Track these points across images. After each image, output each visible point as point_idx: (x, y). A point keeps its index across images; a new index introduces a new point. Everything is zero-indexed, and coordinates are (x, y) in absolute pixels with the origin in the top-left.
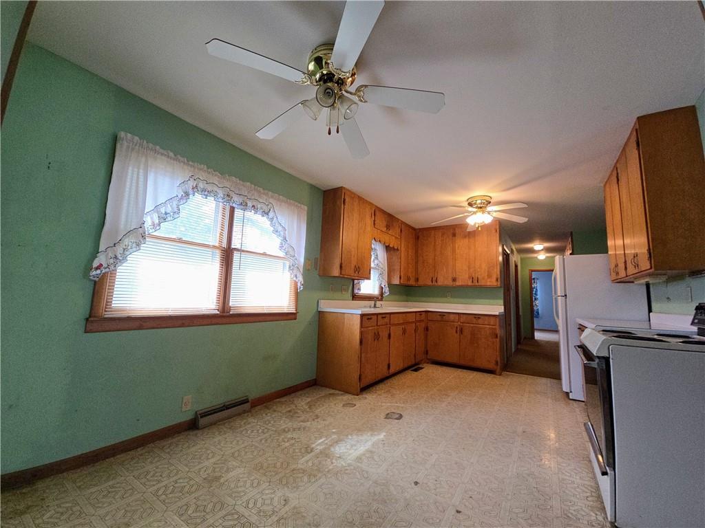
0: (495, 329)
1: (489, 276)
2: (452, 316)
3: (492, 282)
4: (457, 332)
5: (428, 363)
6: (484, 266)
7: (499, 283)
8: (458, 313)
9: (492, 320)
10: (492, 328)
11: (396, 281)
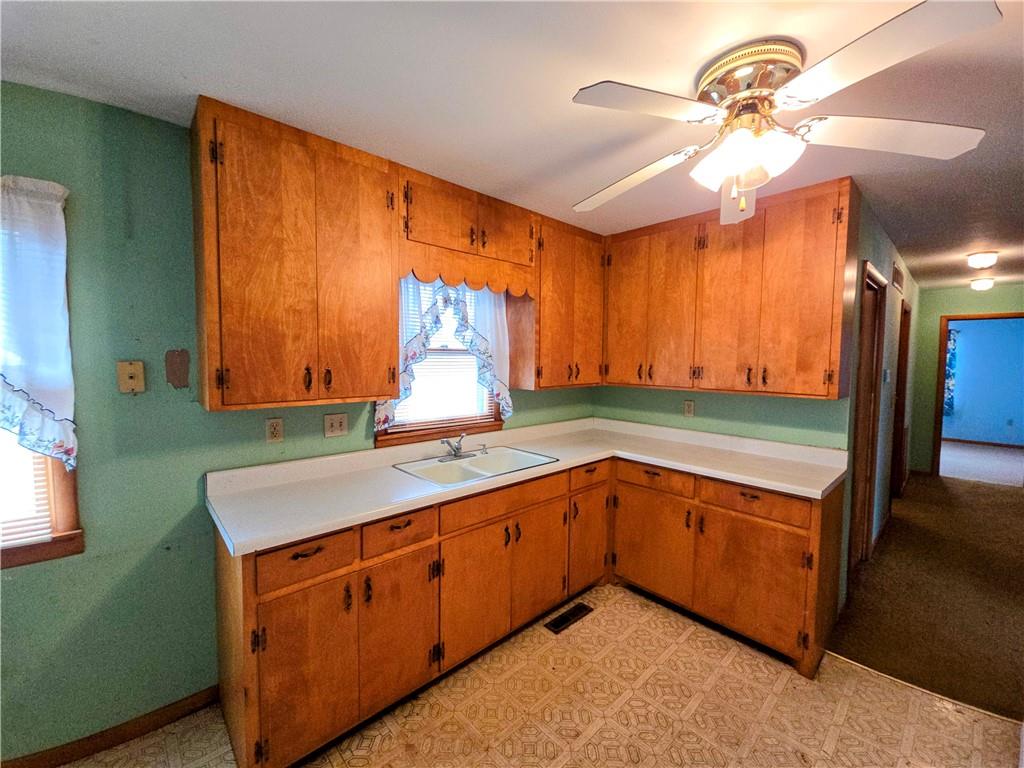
0: (806, 539)
1: (803, 366)
2: (676, 478)
3: (815, 383)
5: (616, 585)
7: (835, 389)
8: (695, 476)
9: (798, 512)
10: (798, 536)
11: (529, 383)
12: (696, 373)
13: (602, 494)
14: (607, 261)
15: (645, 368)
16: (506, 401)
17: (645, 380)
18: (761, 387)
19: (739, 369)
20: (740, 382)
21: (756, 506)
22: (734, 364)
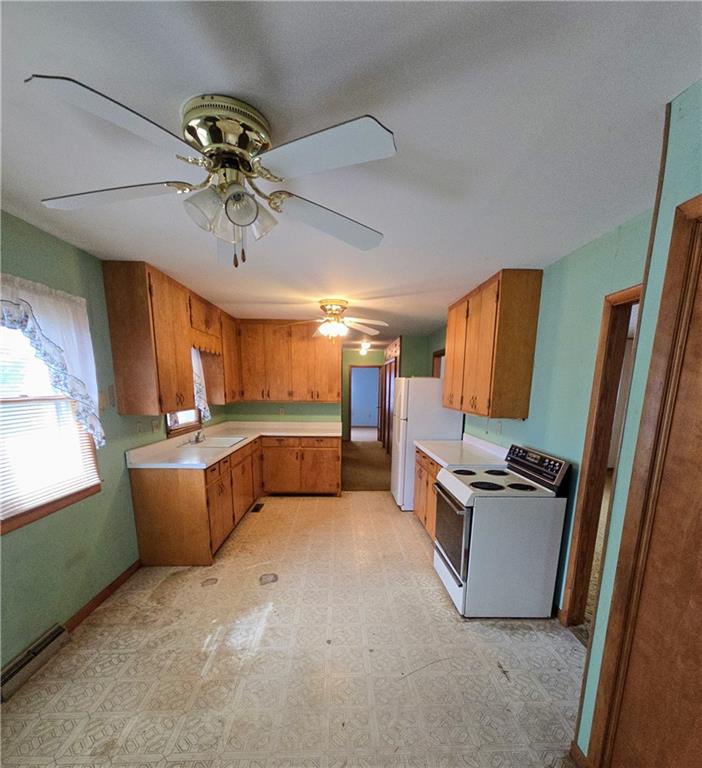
1: (330, 391)
2: (292, 440)
3: (333, 398)
4: (297, 459)
6: (325, 378)
7: (340, 400)
8: (300, 437)
9: (335, 442)
10: (335, 451)
11: (220, 400)
12: (291, 394)
14: (239, 333)
15: (265, 392)
16: (208, 411)
17: (266, 398)
18: (316, 399)
19: (308, 392)
20: (309, 398)
21: (322, 444)
22: (306, 390)
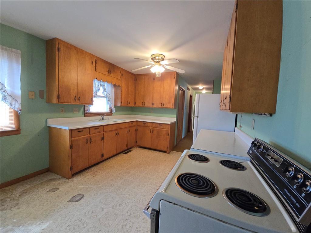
0: (168, 131)
1: (169, 103)
2: (149, 124)
3: (171, 106)
4: (151, 132)
5: (137, 147)
6: (167, 97)
7: (173, 107)
8: (152, 123)
9: (167, 126)
10: (167, 131)
11: (119, 105)
12: (153, 104)
13: (134, 128)
14: (136, 80)
15: (143, 103)
16: (114, 109)
17: (143, 105)
18: (163, 107)
19: (160, 103)
20: (160, 106)
21: (161, 127)
